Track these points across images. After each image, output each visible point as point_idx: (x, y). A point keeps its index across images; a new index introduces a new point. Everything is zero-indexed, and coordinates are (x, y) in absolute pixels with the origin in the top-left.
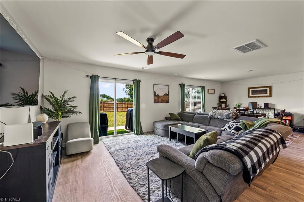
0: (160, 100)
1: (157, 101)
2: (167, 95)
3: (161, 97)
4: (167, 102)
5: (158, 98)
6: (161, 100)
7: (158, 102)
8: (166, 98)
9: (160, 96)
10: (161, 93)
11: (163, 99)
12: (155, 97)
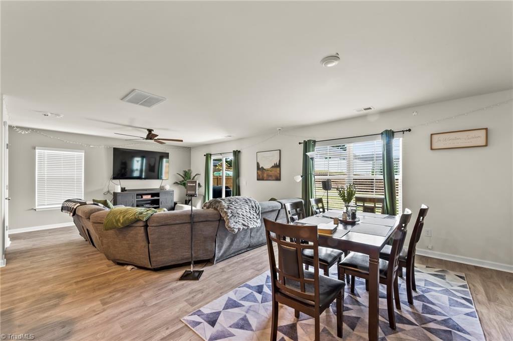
0: (265, 175)
1: (261, 177)
2: (278, 166)
3: (267, 170)
4: (278, 179)
5: (263, 173)
6: (267, 175)
7: (263, 179)
8: (276, 171)
9: (265, 169)
10: (267, 165)
11: (270, 173)
12: (258, 171)
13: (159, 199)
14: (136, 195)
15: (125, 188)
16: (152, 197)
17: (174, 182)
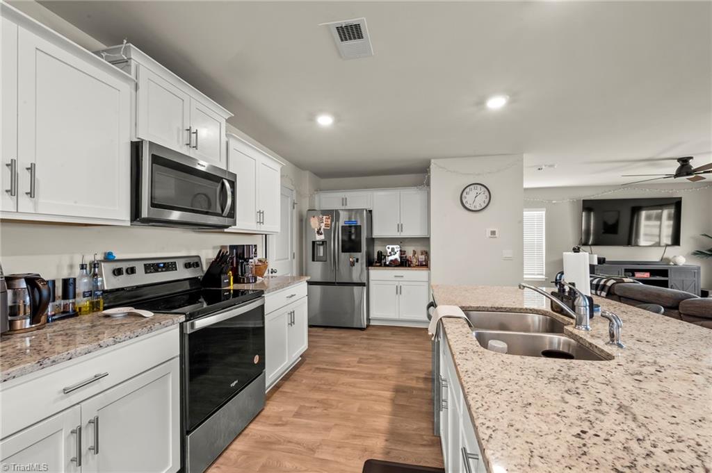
13: (667, 281)
14: (623, 271)
15: (604, 259)
16: (651, 275)
17: (693, 250)
